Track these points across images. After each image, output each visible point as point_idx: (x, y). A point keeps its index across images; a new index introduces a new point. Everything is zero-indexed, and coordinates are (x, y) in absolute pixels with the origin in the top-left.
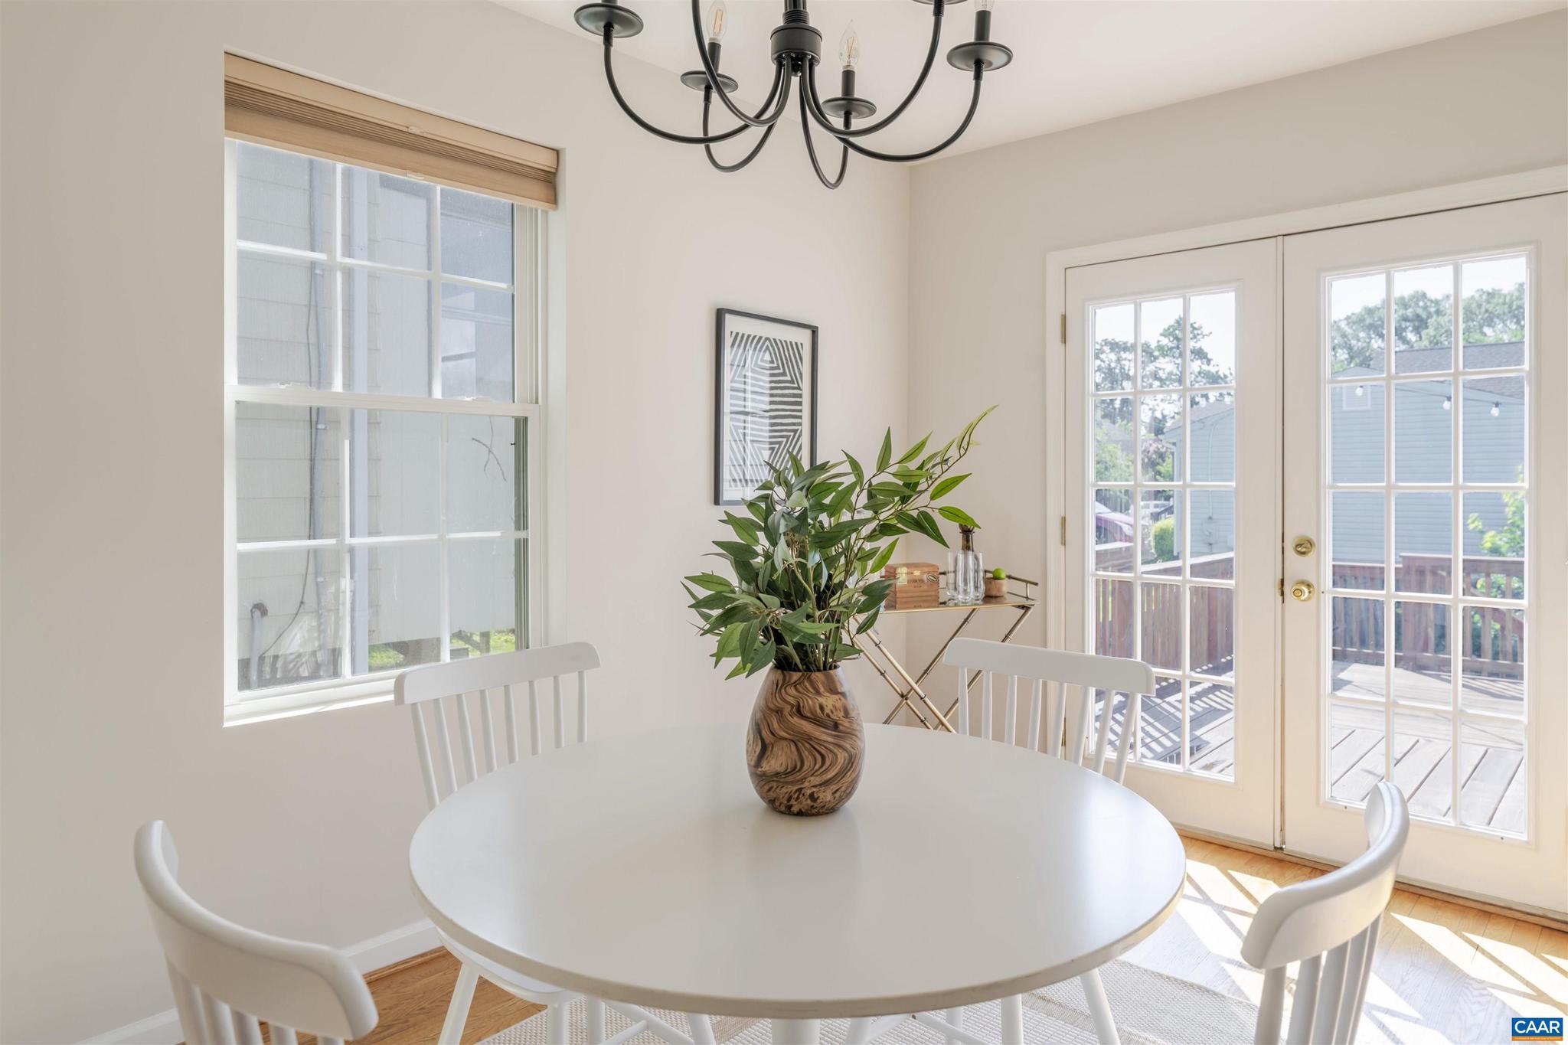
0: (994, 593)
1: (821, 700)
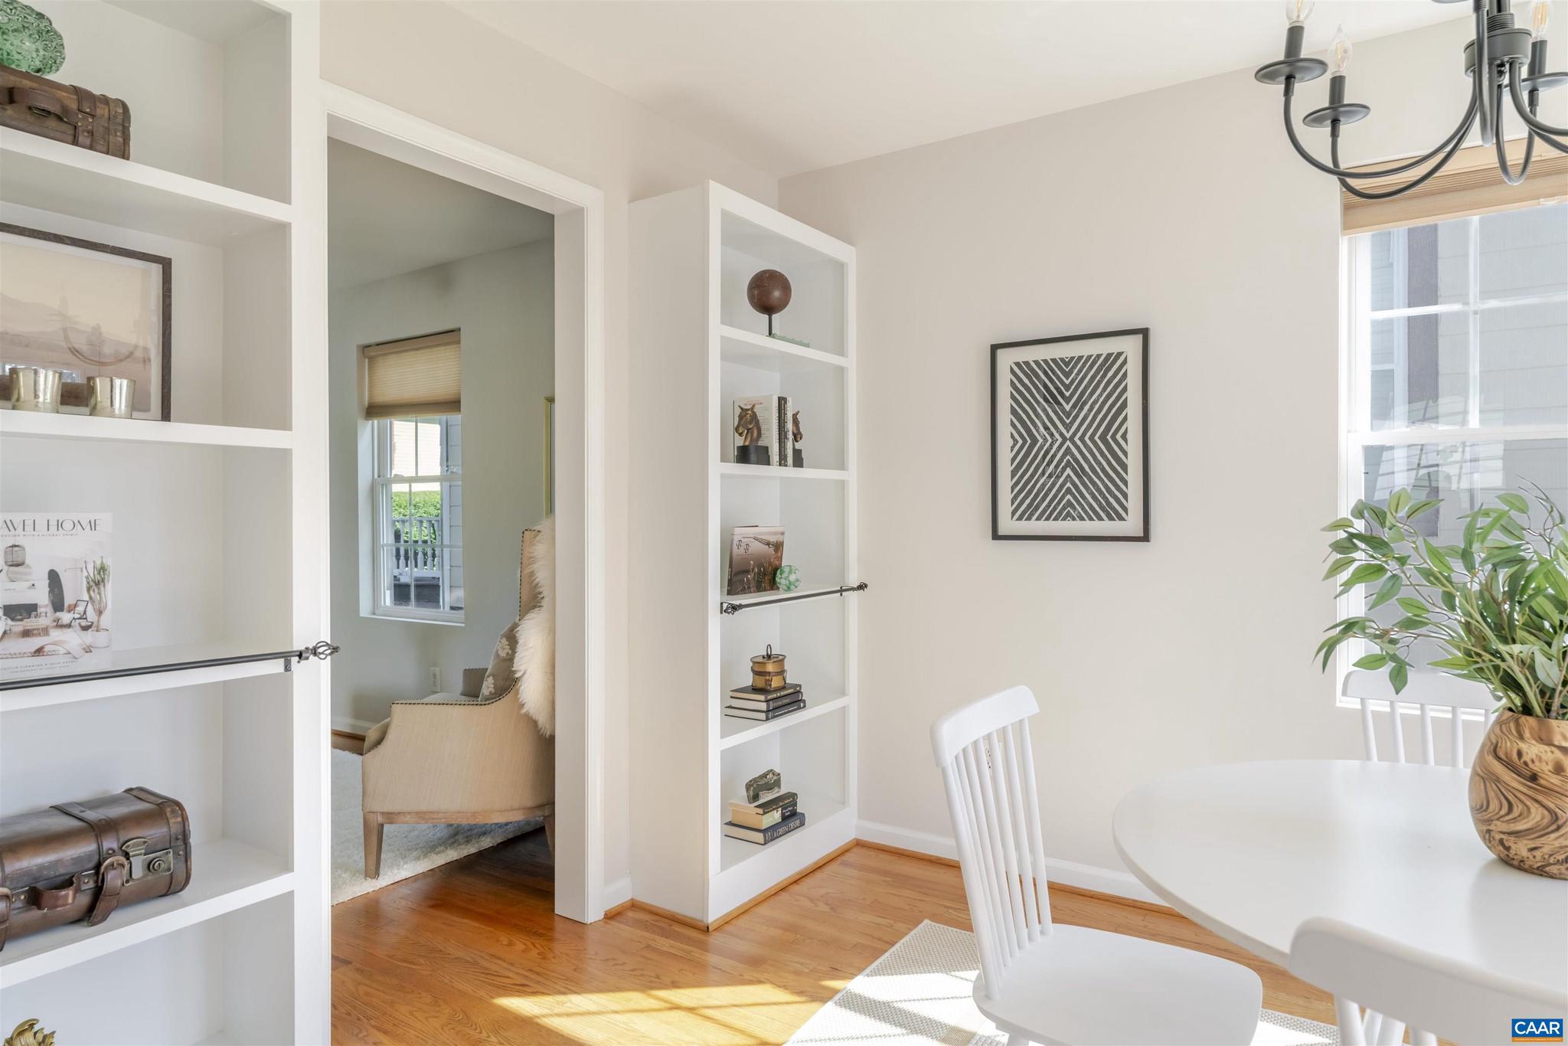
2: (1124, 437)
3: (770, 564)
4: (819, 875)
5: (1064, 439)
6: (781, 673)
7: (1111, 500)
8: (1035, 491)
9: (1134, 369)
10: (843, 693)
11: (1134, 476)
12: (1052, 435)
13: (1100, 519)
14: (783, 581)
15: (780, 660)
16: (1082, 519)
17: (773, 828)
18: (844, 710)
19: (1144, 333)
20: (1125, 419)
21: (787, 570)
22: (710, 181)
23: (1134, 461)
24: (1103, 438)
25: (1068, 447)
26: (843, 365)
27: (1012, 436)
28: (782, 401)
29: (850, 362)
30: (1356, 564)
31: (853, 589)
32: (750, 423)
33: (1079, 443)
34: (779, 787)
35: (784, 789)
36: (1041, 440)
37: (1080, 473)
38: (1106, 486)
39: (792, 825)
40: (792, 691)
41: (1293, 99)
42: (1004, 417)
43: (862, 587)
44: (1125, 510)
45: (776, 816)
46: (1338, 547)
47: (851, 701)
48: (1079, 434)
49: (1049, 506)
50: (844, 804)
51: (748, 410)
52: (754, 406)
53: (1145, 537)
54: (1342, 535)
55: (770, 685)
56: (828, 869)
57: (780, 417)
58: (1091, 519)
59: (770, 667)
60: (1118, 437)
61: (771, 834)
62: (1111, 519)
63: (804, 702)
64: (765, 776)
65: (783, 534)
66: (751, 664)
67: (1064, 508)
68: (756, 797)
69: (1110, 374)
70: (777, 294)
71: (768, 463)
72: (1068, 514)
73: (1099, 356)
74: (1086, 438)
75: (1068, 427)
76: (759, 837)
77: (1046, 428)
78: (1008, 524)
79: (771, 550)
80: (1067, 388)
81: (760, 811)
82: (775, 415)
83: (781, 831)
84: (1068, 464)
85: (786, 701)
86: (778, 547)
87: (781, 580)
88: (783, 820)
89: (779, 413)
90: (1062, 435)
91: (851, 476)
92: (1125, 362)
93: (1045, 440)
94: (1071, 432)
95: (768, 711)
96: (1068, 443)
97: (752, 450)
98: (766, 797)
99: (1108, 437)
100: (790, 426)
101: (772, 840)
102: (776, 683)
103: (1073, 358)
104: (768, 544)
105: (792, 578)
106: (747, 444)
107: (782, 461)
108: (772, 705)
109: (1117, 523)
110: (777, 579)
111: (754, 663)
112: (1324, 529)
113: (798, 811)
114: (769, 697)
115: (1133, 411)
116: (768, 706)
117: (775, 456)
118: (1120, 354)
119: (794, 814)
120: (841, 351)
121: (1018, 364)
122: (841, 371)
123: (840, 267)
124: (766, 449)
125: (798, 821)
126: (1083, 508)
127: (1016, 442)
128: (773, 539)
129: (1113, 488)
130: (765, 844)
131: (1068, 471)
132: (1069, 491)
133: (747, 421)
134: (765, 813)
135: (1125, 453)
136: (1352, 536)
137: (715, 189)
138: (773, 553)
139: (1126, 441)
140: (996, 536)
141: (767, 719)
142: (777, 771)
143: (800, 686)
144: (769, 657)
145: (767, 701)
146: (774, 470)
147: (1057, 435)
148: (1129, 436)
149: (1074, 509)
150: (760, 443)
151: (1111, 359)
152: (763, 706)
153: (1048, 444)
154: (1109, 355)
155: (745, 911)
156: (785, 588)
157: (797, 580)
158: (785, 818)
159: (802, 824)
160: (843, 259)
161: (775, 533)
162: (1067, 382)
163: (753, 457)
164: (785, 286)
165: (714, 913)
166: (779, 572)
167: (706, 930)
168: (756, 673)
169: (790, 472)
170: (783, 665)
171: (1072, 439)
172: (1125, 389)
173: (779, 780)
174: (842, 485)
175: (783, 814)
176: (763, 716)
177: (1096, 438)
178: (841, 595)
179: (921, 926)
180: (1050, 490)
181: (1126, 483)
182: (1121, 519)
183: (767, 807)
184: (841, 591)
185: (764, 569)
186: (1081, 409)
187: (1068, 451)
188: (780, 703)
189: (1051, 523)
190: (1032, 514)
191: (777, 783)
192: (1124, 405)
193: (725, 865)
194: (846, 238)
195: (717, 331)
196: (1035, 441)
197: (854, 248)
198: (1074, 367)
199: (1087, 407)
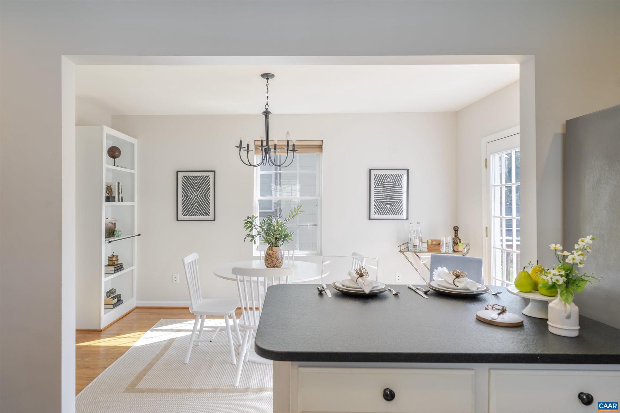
0: (456, 250)
1: (269, 251)
3: (113, 229)
4: (128, 316)
5: (195, 196)
6: (117, 260)
7: (207, 211)
8: (188, 208)
9: (212, 180)
10: (132, 265)
11: (212, 205)
12: (192, 195)
13: (204, 216)
14: (117, 234)
15: (117, 257)
16: (199, 216)
17: (115, 304)
18: (133, 270)
19: (214, 172)
20: (210, 192)
21: (118, 231)
22: (104, 126)
23: (212, 202)
24: (205, 196)
25: (196, 198)
26: (133, 172)
27: (182, 194)
28: (119, 184)
29: (135, 172)
30: (248, 226)
31: (137, 236)
32: (110, 190)
33: (199, 197)
34: (115, 293)
35: (117, 294)
36: (189, 196)
37: (199, 204)
38: (205, 208)
39: (120, 303)
40: (120, 265)
41: (241, 152)
42: (180, 190)
43: (139, 235)
44: (210, 213)
45: (116, 300)
46: (245, 223)
47: (135, 268)
48: (199, 195)
49: (191, 212)
50: (132, 297)
51: (109, 186)
52: (111, 185)
53: (214, 220)
54: (246, 221)
55: (114, 264)
56: (130, 314)
57: (118, 188)
58: (202, 216)
59: (114, 259)
60: (208, 196)
61: (115, 305)
62: (206, 215)
63: (123, 268)
64: (111, 290)
65: (116, 221)
66: (108, 258)
67: (195, 213)
68: (110, 296)
69: (206, 181)
70: (117, 153)
71: (115, 201)
72: (196, 214)
73: (204, 176)
74: (201, 196)
75: (196, 193)
76: (112, 306)
77: (191, 193)
78: (181, 217)
79: (113, 225)
80: (196, 183)
81: (112, 299)
82: (117, 187)
83: (118, 304)
84: (196, 202)
85: (119, 268)
86: (115, 224)
88: (117, 301)
89: (118, 187)
90: (194, 195)
91: (135, 204)
92: (210, 178)
93: (191, 196)
94: (197, 194)
95: (114, 271)
96: (196, 197)
97: (110, 198)
98: (112, 296)
99: (206, 196)
100: (120, 190)
101: (116, 307)
102: (116, 263)
103: (197, 176)
104: (112, 224)
105: (120, 233)
106: (109, 196)
107: (119, 201)
108: (116, 269)
109: (208, 217)
110: (115, 234)
111: (109, 258)
112: (243, 221)
113: (121, 299)
114: (115, 267)
115: (212, 190)
116: (115, 269)
117: (117, 200)
118: (209, 176)
119: (120, 300)
120: (133, 168)
121: (184, 176)
122: (133, 174)
123: (133, 145)
124: (114, 197)
125: (121, 302)
126: (200, 213)
127: (183, 196)
128: (113, 222)
129: (207, 208)
130: (114, 308)
131: (196, 204)
132: (196, 209)
133: (109, 189)
134: (113, 300)
135: (210, 200)
136: (248, 221)
137: (105, 127)
139: (210, 197)
140: (178, 220)
141: (115, 273)
142: (115, 288)
143: (122, 264)
144: (113, 256)
145: (114, 268)
146: (116, 203)
147: (193, 195)
148: (211, 196)
149: (198, 213)
150: (113, 196)
151: (207, 177)
152: (113, 269)
153: (191, 197)
154: (206, 176)
155: (110, 326)
156: (117, 236)
157: (121, 234)
158: (118, 301)
159: (122, 303)
160: (134, 143)
161: (114, 221)
162: (196, 182)
163: (111, 200)
164: (119, 152)
165: (102, 327)
166: (115, 231)
167: (101, 331)
168: (109, 260)
169: (120, 203)
170: (117, 258)
171: (197, 196)
172: (210, 185)
173: (115, 291)
174: (133, 206)
175: (117, 300)
176: (113, 272)
177: (203, 196)
179: (161, 320)
180: (192, 208)
181: (210, 207)
182: (209, 216)
183: (114, 298)
184: (133, 236)
185: (112, 231)
186: (199, 189)
187: (196, 199)
188: (117, 268)
189: (192, 216)
190: (187, 214)
191: (115, 292)
192: (210, 188)
193: (105, 313)
194: (134, 137)
195: (105, 166)
196: (188, 196)
197: (137, 140)
198: (198, 178)
199: (201, 188)
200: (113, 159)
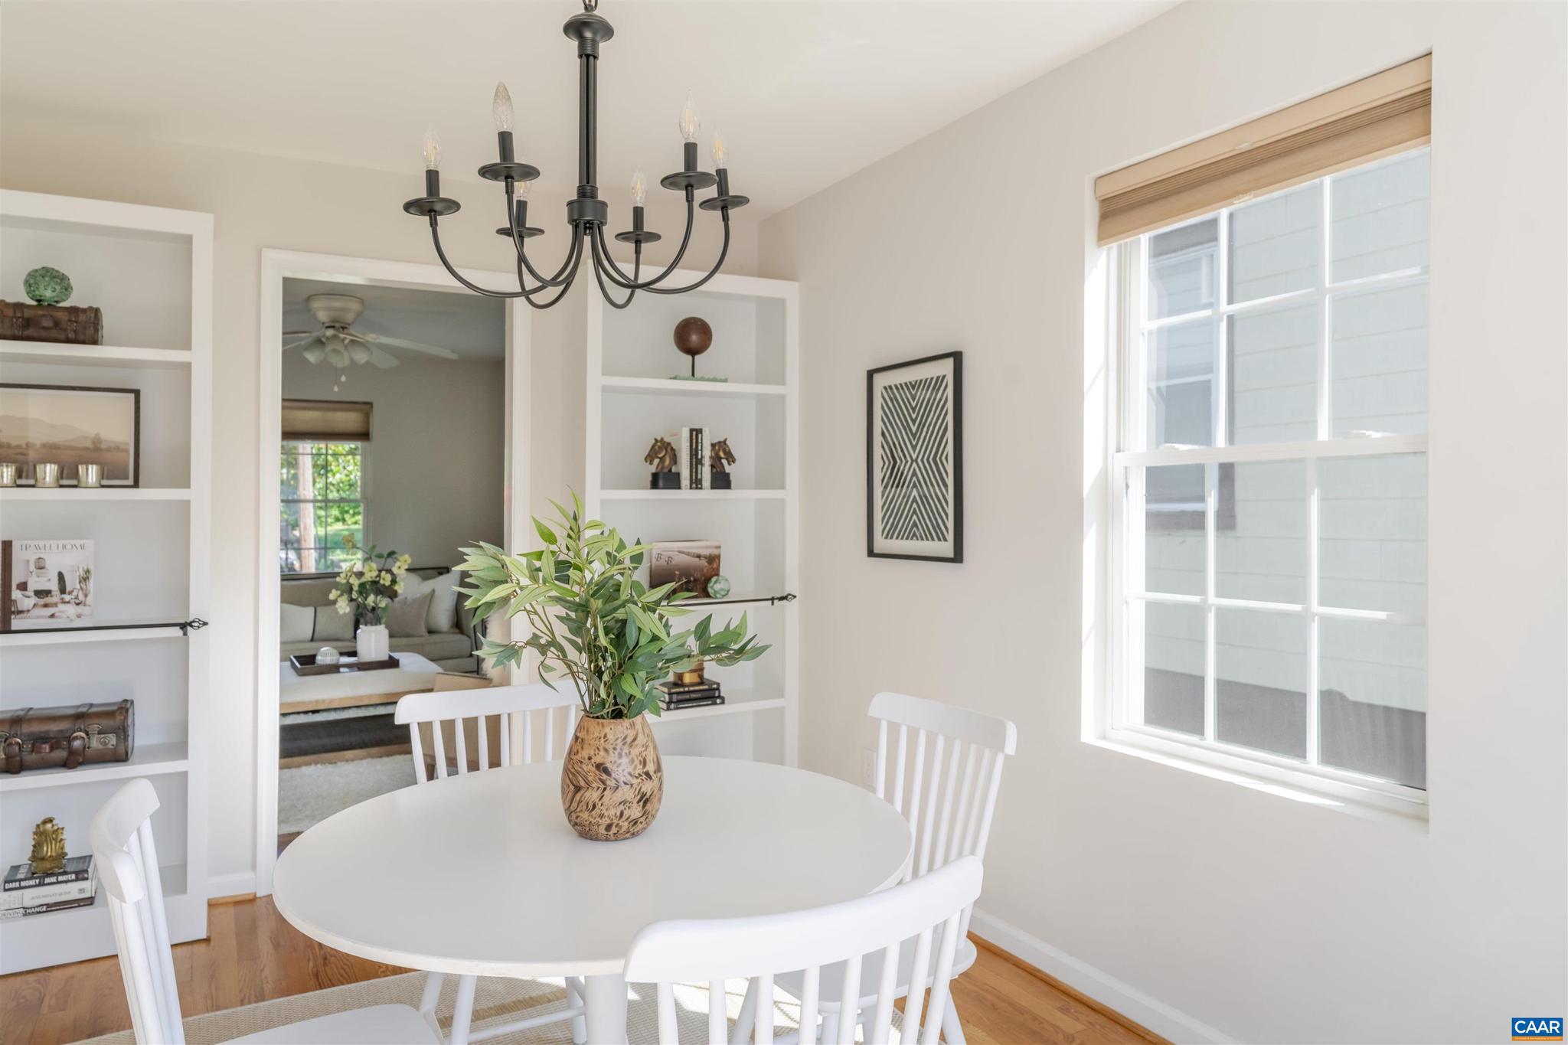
2: (946, 458)
3: (702, 572)
5: (912, 460)
7: (940, 522)
8: (896, 510)
10: (780, 693)
11: (953, 499)
12: (905, 456)
13: (934, 540)
14: (718, 588)
16: (923, 540)
18: (781, 708)
19: (958, 355)
20: (947, 441)
23: (953, 484)
24: (935, 460)
25: (914, 468)
26: (781, 393)
27: (882, 456)
28: (696, 433)
29: (790, 390)
31: (783, 598)
33: (921, 464)
36: (898, 461)
37: (921, 492)
38: (937, 509)
40: (708, 686)
42: (878, 440)
43: (792, 597)
44: (948, 532)
47: (789, 701)
48: (921, 456)
49: (903, 525)
53: (960, 559)
57: (692, 447)
58: (928, 540)
60: (943, 459)
62: (940, 540)
63: (721, 697)
65: (720, 548)
67: (912, 528)
69: (938, 397)
72: (914, 534)
73: (932, 379)
74: (925, 460)
75: (914, 449)
77: (902, 449)
78: (881, 544)
79: (704, 562)
80: (914, 410)
82: (686, 444)
84: (915, 485)
86: (713, 558)
87: (715, 586)
89: (692, 442)
90: (911, 456)
91: (791, 494)
93: (902, 462)
94: (916, 453)
96: (914, 464)
99: (938, 459)
103: (917, 380)
104: (699, 556)
105: (726, 586)
106: (659, 471)
107: (696, 484)
109: (944, 545)
110: (710, 587)
115: (952, 433)
117: (685, 480)
121: (885, 388)
124: (678, 475)
126: (924, 530)
127: (884, 462)
128: (706, 552)
129: (941, 510)
131: (915, 492)
132: (915, 511)
135: (948, 476)
138: (706, 564)
139: (948, 463)
140: (871, 553)
147: (908, 456)
148: (950, 459)
149: (919, 530)
151: (939, 382)
153: (903, 465)
154: (938, 378)
156: (718, 594)
157: (734, 587)
161: (709, 547)
162: (914, 405)
163: (664, 483)
166: (714, 579)
169: (704, 494)
171: (916, 460)
172: (947, 412)
174: (779, 502)
177: (931, 460)
178: (773, 604)
180: (904, 509)
181: (948, 505)
182: (946, 540)
184: (773, 600)
185: (694, 577)
186: (922, 430)
187: (914, 472)
189: (905, 541)
190: (894, 533)
192: (947, 428)
195: (598, 381)
196: (895, 462)
198: (917, 390)
199: (925, 429)
200: (690, 357)
